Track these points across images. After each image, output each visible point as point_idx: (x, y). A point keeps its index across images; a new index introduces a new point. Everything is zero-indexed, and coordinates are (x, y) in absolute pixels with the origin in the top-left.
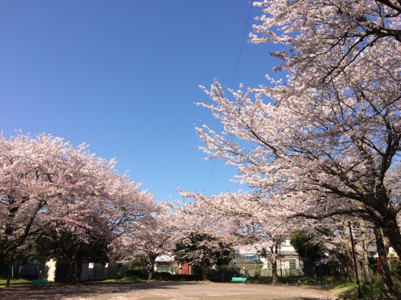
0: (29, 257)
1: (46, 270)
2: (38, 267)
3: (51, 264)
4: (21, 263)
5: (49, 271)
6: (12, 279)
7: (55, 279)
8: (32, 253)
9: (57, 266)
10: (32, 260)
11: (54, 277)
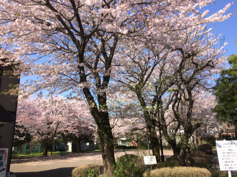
0: (60, 142)
1: (68, 147)
2: (64, 146)
3: (70, 145)
4: (57, 144)
5: (69, 147)
6: (54, 151)
7: (72, 151)
8: (61, 140)
9: (72, 145)
10: (61, 143)
11: (71, 150)
